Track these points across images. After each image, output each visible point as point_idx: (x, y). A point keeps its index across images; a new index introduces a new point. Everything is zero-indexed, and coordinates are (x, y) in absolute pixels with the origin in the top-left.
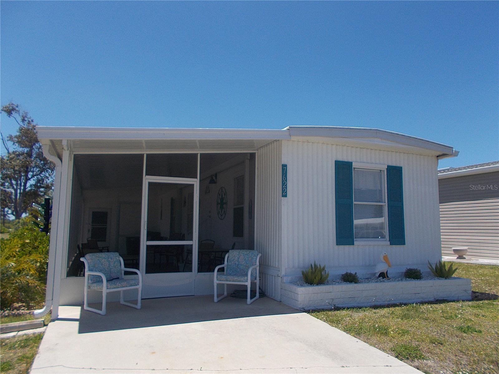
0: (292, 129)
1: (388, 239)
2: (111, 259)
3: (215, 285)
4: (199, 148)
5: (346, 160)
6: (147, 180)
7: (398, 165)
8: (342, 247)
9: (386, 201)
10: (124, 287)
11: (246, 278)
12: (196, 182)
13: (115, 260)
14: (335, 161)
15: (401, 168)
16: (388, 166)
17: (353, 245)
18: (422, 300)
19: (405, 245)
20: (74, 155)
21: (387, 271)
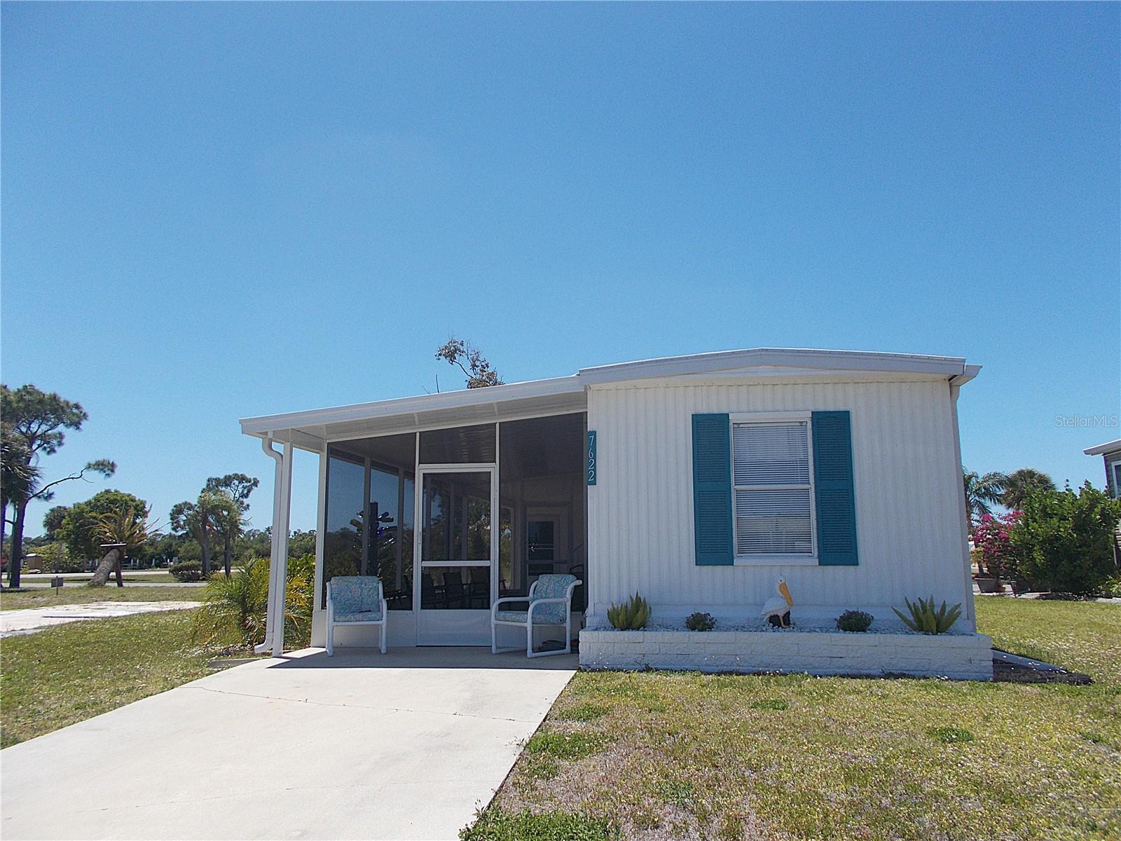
0: (584, 373)
1: (816, 554)
2: (366, 585)
3: (493, 626)
4: (497, 414)
5: (716, 412)
6: (421, 470)
7: (842, 409)
8: (707, 570)
9: (812, 480)
10: (359, 621)
11: (526, 615)
12: (493, 469)
13: (370, 587)
14: (693, 415)
15: (846, 414)
16: (812, 413)
17: (732, 565)
18: (849, 671)
19: (858, 565)
20: (328, 443)
21: (789, 613)
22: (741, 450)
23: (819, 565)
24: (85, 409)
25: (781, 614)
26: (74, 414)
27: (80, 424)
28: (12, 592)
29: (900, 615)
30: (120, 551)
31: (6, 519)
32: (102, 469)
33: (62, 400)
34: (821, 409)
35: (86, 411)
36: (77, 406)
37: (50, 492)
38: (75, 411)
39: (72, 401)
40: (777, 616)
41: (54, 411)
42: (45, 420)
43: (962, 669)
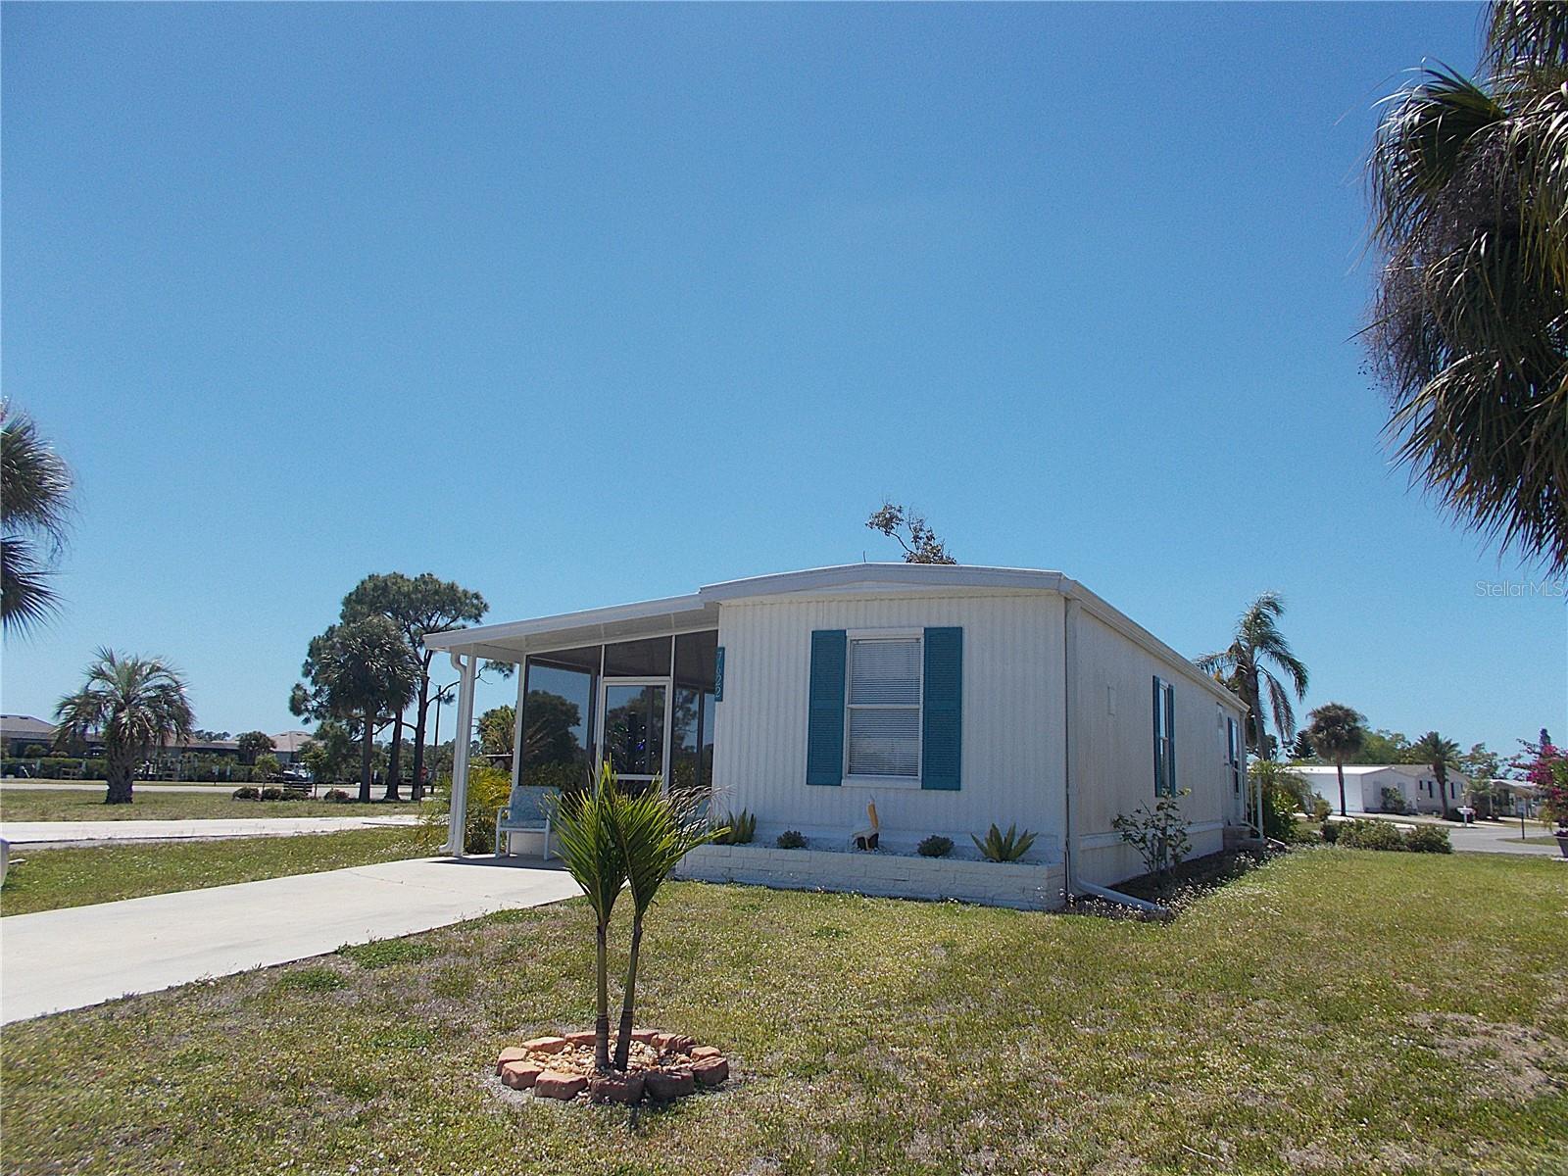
1: (920, 778)
2: (546, 794)
5: (834, 629)
6: (605, 682)
7: (956, 625)
8: (813, 789)
9: (921, 700)
12: (668, 682)
14: (813, 632)
15: (960, 630)
16: (925, 629)
17: (840, 785)
18: (909, 894)
19: (959, 789)
20: (527, 656)
21: (877, 835)
22: (857, 667)
23: (923, 788)
24: (486, 599)
25: (867, 836)
26: (473, 605)
27: (480, 616)
28: (388, 802)
29: (977, 842)
30: (505, 763)
31: (403, 721)
32: (500, 669)
33: (461, 589)
34: (935, 624)
35: (488, 601)
36: (477, 596)
37: (451, 693)
38: (475, 601)
39: (472, 590)
40: (863, 838)
41: (453, 602)
42: (444, 613)
43: (1016, 898)
